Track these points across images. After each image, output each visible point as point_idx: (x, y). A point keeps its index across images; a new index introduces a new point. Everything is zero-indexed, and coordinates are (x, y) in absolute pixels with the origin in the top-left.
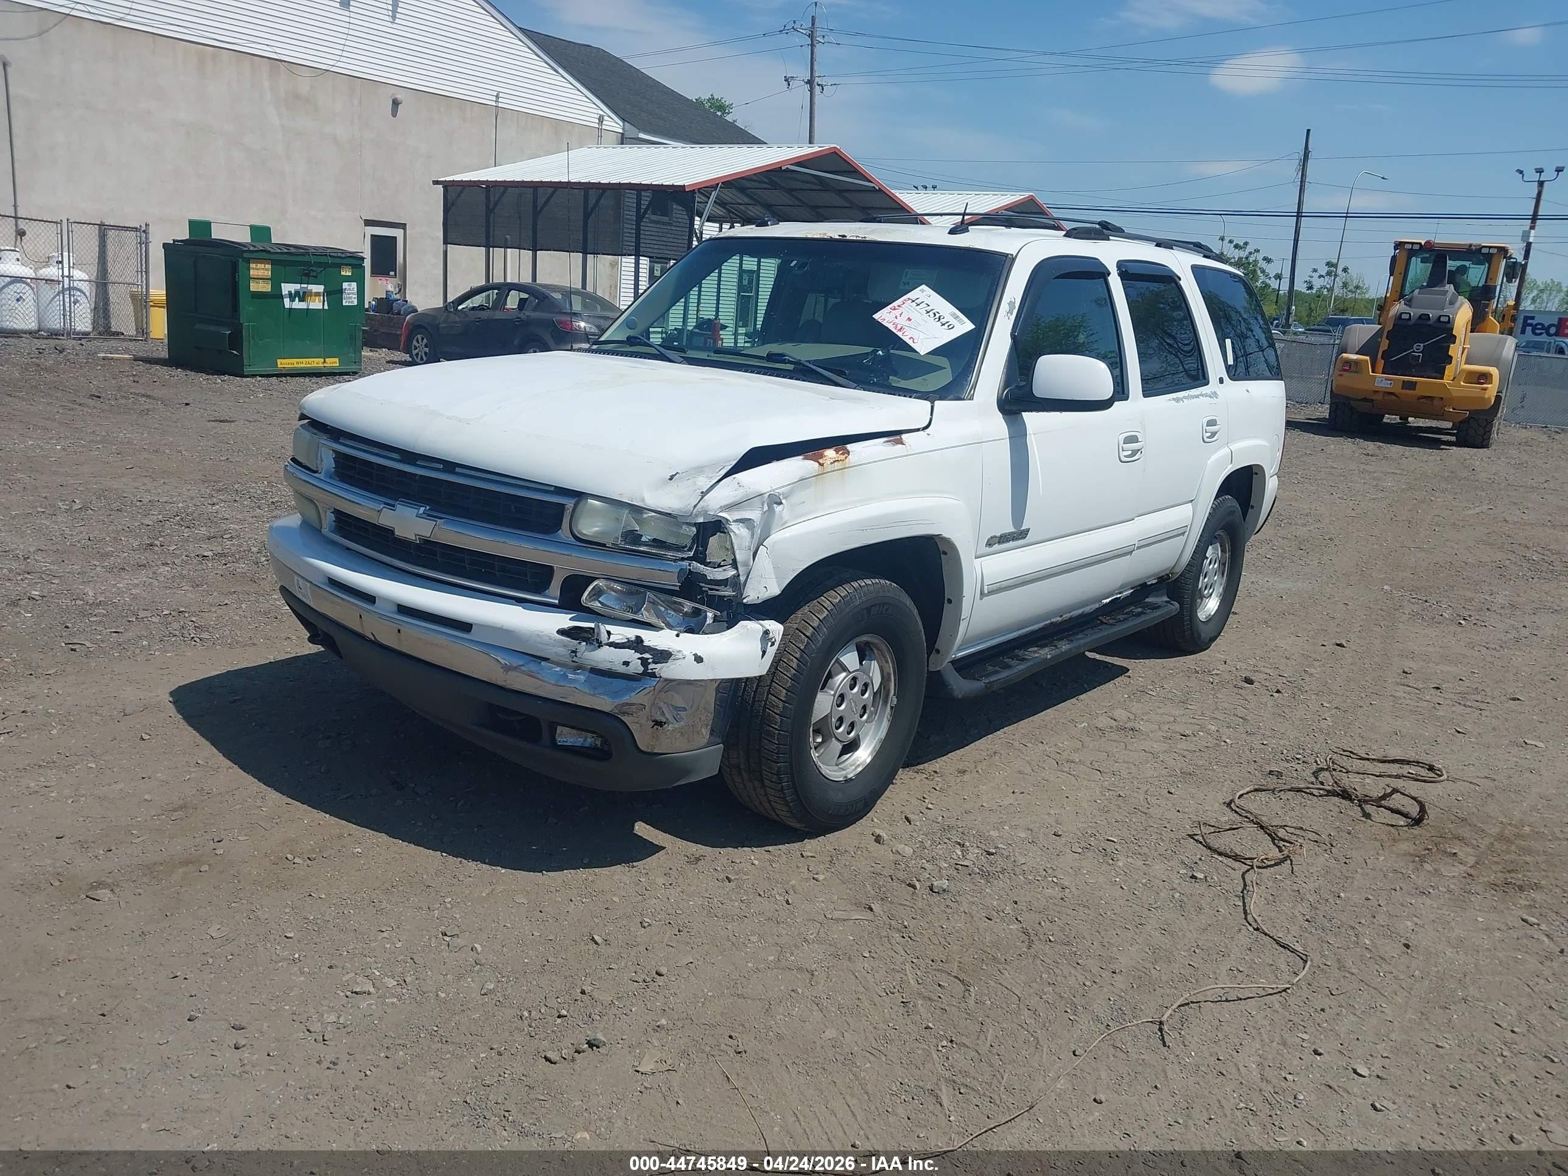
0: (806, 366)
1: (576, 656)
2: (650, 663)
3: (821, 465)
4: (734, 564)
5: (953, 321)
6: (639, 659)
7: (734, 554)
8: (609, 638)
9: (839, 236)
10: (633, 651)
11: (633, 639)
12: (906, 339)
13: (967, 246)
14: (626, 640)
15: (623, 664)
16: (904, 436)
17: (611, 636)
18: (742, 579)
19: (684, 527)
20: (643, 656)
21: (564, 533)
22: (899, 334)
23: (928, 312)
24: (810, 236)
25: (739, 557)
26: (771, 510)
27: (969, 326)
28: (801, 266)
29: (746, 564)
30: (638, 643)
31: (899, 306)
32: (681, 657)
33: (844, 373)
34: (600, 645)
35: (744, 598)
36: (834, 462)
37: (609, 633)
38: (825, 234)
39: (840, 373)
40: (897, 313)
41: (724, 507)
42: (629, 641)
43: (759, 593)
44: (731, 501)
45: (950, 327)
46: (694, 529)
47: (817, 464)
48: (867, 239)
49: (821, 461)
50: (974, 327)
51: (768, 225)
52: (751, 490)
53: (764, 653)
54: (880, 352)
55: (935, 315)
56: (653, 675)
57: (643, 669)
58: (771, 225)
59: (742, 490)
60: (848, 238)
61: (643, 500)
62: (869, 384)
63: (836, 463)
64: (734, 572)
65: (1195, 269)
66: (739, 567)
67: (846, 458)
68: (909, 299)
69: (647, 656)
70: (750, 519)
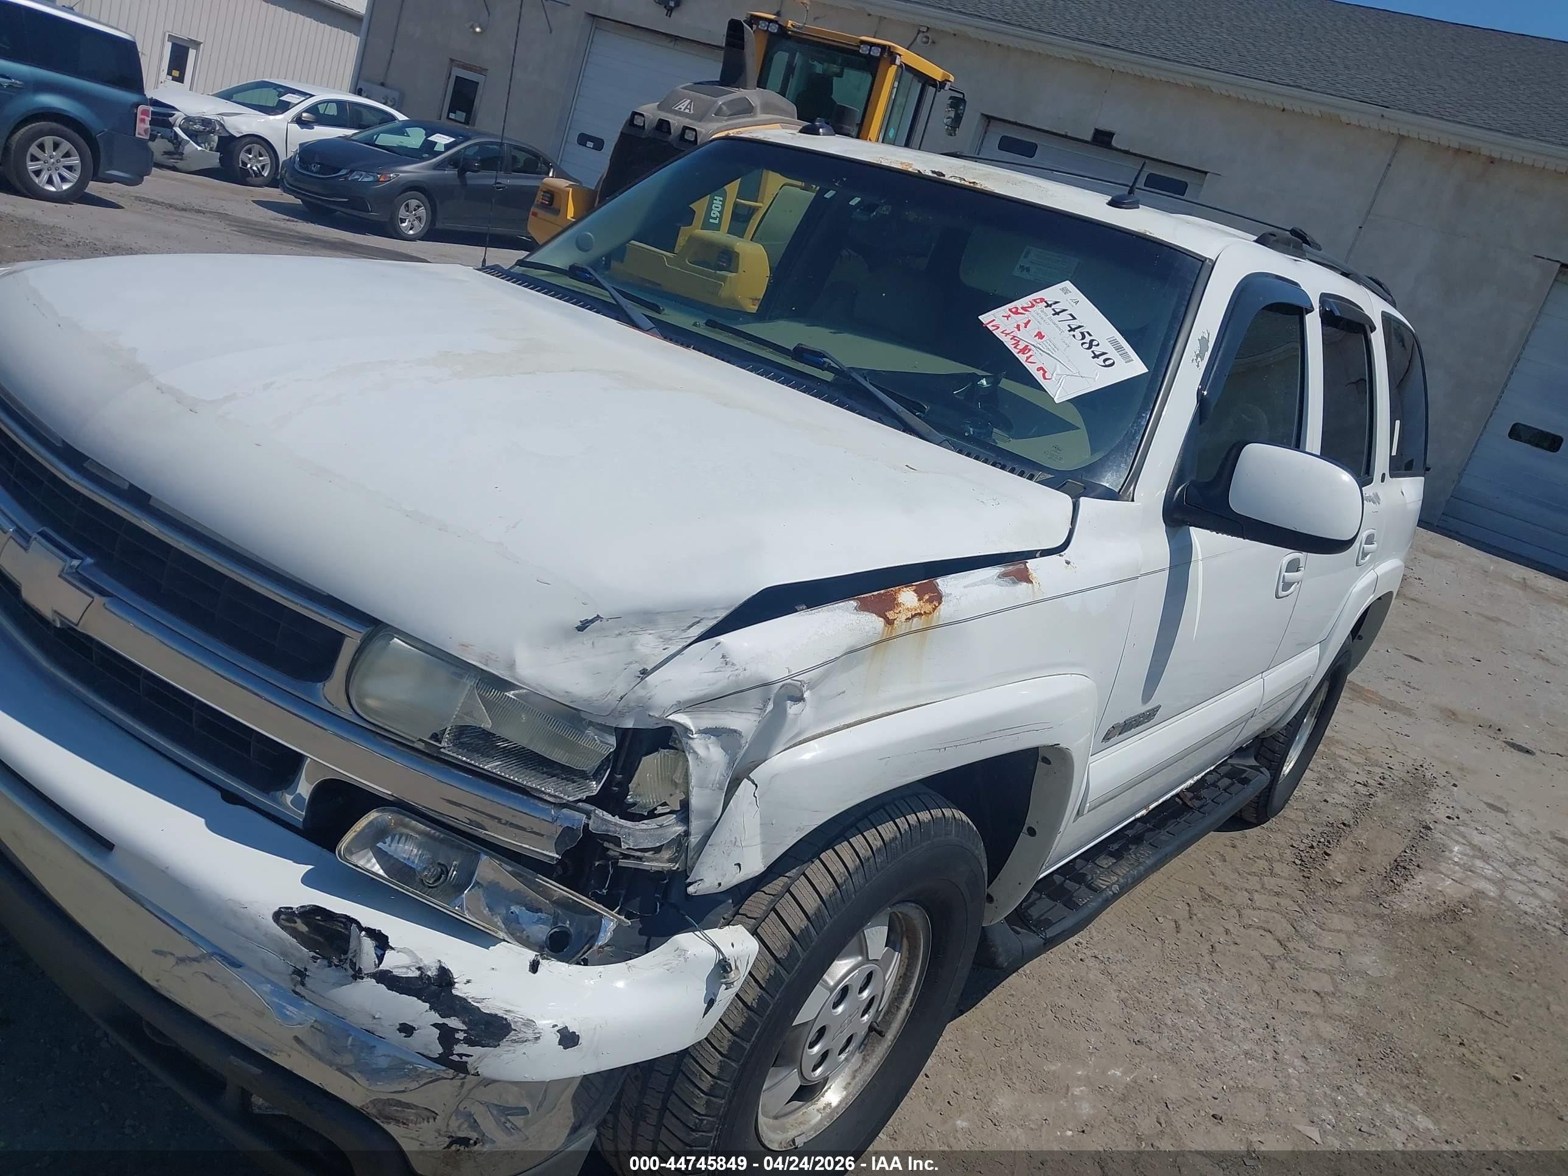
0: (859, 383)
1: (303, 984)
2: (458, 1041)
3: (889, 622)
4: (684, 812)
5: (1113, 354)
6: (435, 1025)
7: (687, 793)
8: (381, 959)
9: (933, 172)
10: (428, 1005)
11: (432, 973)
12: (1032, 369)
13: (1142, 231)
14: (417, 973)
15: (400, 1030)
16: (1031, 564)
17: (389, 954)
18: (694, 840)
19: (590, 732)
20: (446, 1021)
21: (331, 690)
22: (1022, 358)
23: (1072, 330)
24: (885, 163)
25: (696, 801)
26: (779, 714)
27: (1137, 367)
28: (867, 207)
29: (706, 814)
30: (440, 986)
31: (1023, 308)
32: (531, 1036)
33: (922, 409)
34: (358, 975)
35: (690, 884)
36: (913, 616)
37: (382, 942)
38: (910, 165)
39: (913, 407)
40: (1021, 319)
41: (685, 702)
42: (420, 978)
43: (724, 876)
44: (701, 693)
45: (1108, 363)
46: (612, 740)
47: (880, 622)
48: (979, 186)
49: (890, 615)
50: (1146, 370)
51: (818, 134)
52: (747, 673)
53: (710, 1003)
54: (984, 382)
55: (1084, 337)
56: (461, 1068)
57: (441, 1050)
58: (824, 135)
59: (728, 672)
60: (946, 178)
61: (512, 666)
62: (960, 435)
63: (915, 620)
64: (680, 829)
65: (1386, 318)
66: (692, 818)
67: (934, 609)
68: (1042, 300)
69: (453, 1022)
70: (735, 731)
